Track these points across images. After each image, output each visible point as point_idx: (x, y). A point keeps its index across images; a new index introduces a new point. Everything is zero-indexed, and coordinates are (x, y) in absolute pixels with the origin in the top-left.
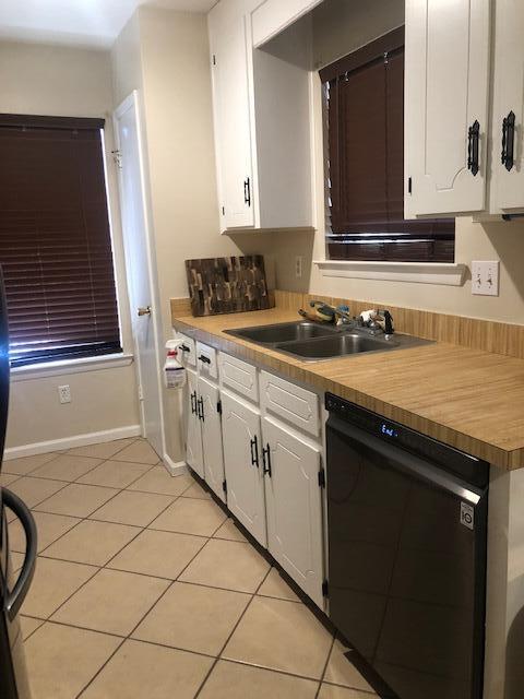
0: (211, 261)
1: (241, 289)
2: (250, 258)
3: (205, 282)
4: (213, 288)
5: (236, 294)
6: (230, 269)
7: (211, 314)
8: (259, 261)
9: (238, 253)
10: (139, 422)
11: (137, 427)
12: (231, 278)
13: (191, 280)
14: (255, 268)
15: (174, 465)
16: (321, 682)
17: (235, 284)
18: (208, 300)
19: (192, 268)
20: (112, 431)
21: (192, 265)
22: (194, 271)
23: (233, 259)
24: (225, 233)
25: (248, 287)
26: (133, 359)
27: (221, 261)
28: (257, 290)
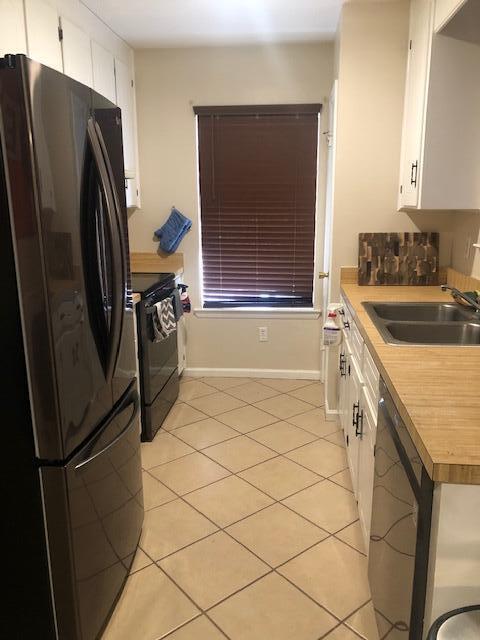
0: (383, 236)
1: (411, 263)
2: (424, 234)
3: (375, 255)
4: (382, 260)
5: (405, 268)
6: (402, 244)
7: (376, 284)
8: (434, 238)
9: (413, 229)
10: (320, 369)
11: (317, 372)
12: (401, 253)
13: (361, 251)
14: (429, 245)
15: (329, 412)
16: (341, 622)
17: (405, 258)
18: (374, 271)
19: (365, 240)
20: (298, 371)
21: (365, 238)
22: (365, 244)
23: (407, 235)
24: (402, 210)
25: (419, 262)
26: (321, 314)
27: (394, 236)
28: (427, 266)
